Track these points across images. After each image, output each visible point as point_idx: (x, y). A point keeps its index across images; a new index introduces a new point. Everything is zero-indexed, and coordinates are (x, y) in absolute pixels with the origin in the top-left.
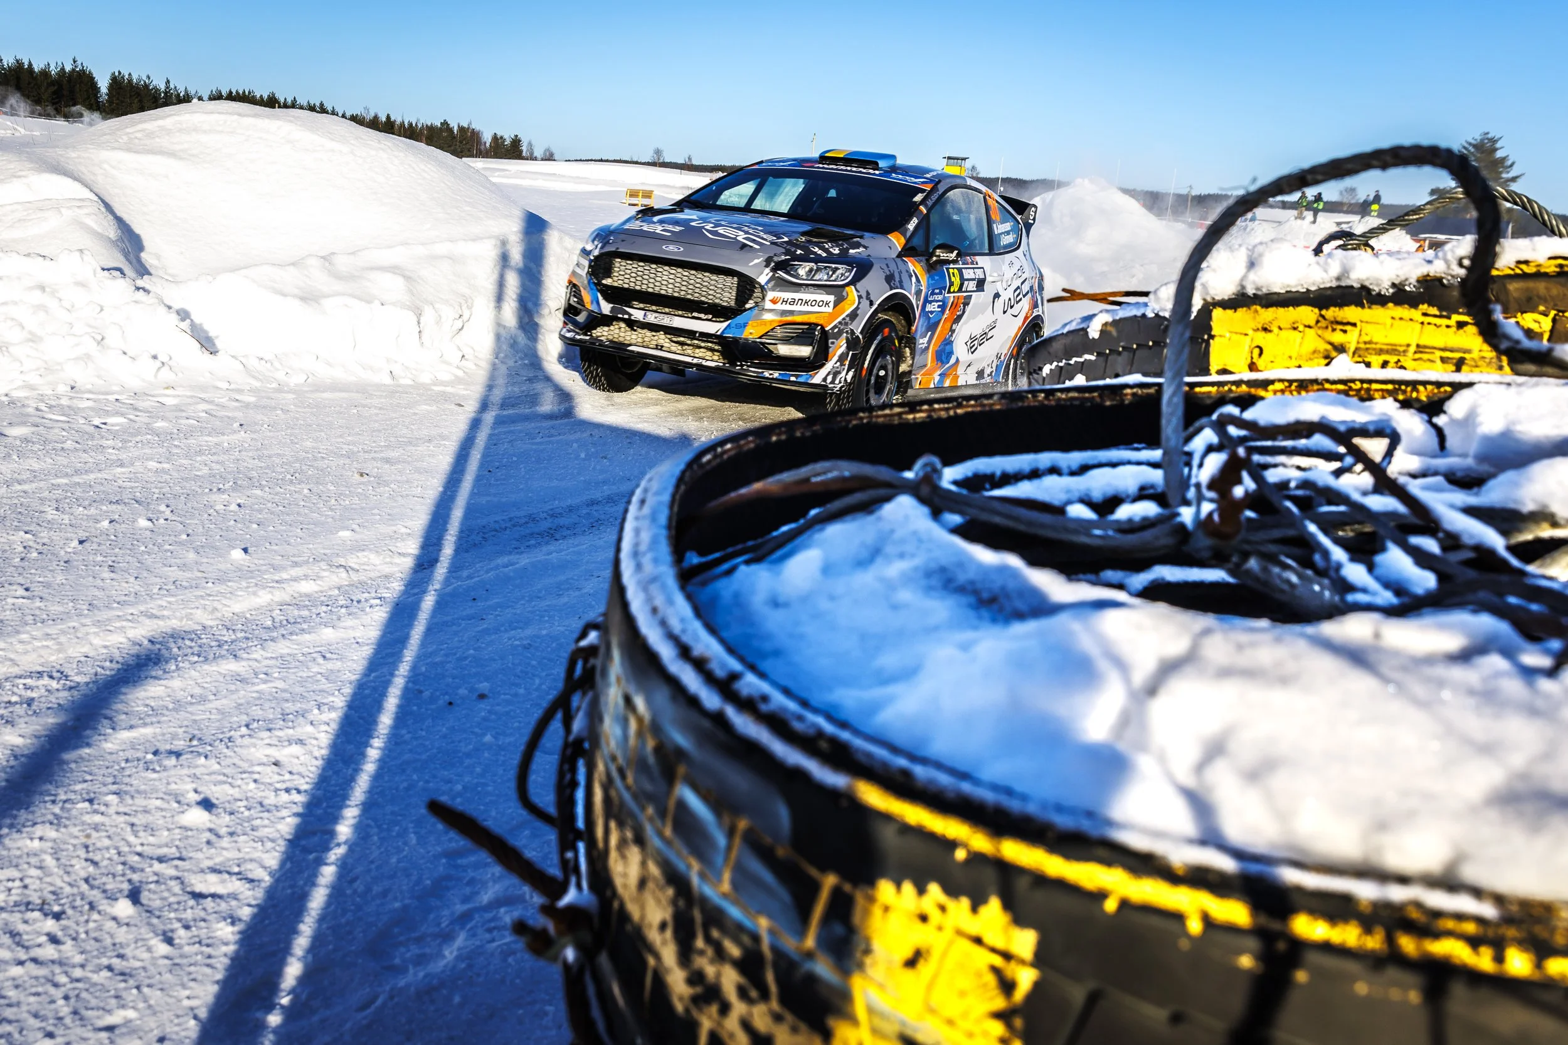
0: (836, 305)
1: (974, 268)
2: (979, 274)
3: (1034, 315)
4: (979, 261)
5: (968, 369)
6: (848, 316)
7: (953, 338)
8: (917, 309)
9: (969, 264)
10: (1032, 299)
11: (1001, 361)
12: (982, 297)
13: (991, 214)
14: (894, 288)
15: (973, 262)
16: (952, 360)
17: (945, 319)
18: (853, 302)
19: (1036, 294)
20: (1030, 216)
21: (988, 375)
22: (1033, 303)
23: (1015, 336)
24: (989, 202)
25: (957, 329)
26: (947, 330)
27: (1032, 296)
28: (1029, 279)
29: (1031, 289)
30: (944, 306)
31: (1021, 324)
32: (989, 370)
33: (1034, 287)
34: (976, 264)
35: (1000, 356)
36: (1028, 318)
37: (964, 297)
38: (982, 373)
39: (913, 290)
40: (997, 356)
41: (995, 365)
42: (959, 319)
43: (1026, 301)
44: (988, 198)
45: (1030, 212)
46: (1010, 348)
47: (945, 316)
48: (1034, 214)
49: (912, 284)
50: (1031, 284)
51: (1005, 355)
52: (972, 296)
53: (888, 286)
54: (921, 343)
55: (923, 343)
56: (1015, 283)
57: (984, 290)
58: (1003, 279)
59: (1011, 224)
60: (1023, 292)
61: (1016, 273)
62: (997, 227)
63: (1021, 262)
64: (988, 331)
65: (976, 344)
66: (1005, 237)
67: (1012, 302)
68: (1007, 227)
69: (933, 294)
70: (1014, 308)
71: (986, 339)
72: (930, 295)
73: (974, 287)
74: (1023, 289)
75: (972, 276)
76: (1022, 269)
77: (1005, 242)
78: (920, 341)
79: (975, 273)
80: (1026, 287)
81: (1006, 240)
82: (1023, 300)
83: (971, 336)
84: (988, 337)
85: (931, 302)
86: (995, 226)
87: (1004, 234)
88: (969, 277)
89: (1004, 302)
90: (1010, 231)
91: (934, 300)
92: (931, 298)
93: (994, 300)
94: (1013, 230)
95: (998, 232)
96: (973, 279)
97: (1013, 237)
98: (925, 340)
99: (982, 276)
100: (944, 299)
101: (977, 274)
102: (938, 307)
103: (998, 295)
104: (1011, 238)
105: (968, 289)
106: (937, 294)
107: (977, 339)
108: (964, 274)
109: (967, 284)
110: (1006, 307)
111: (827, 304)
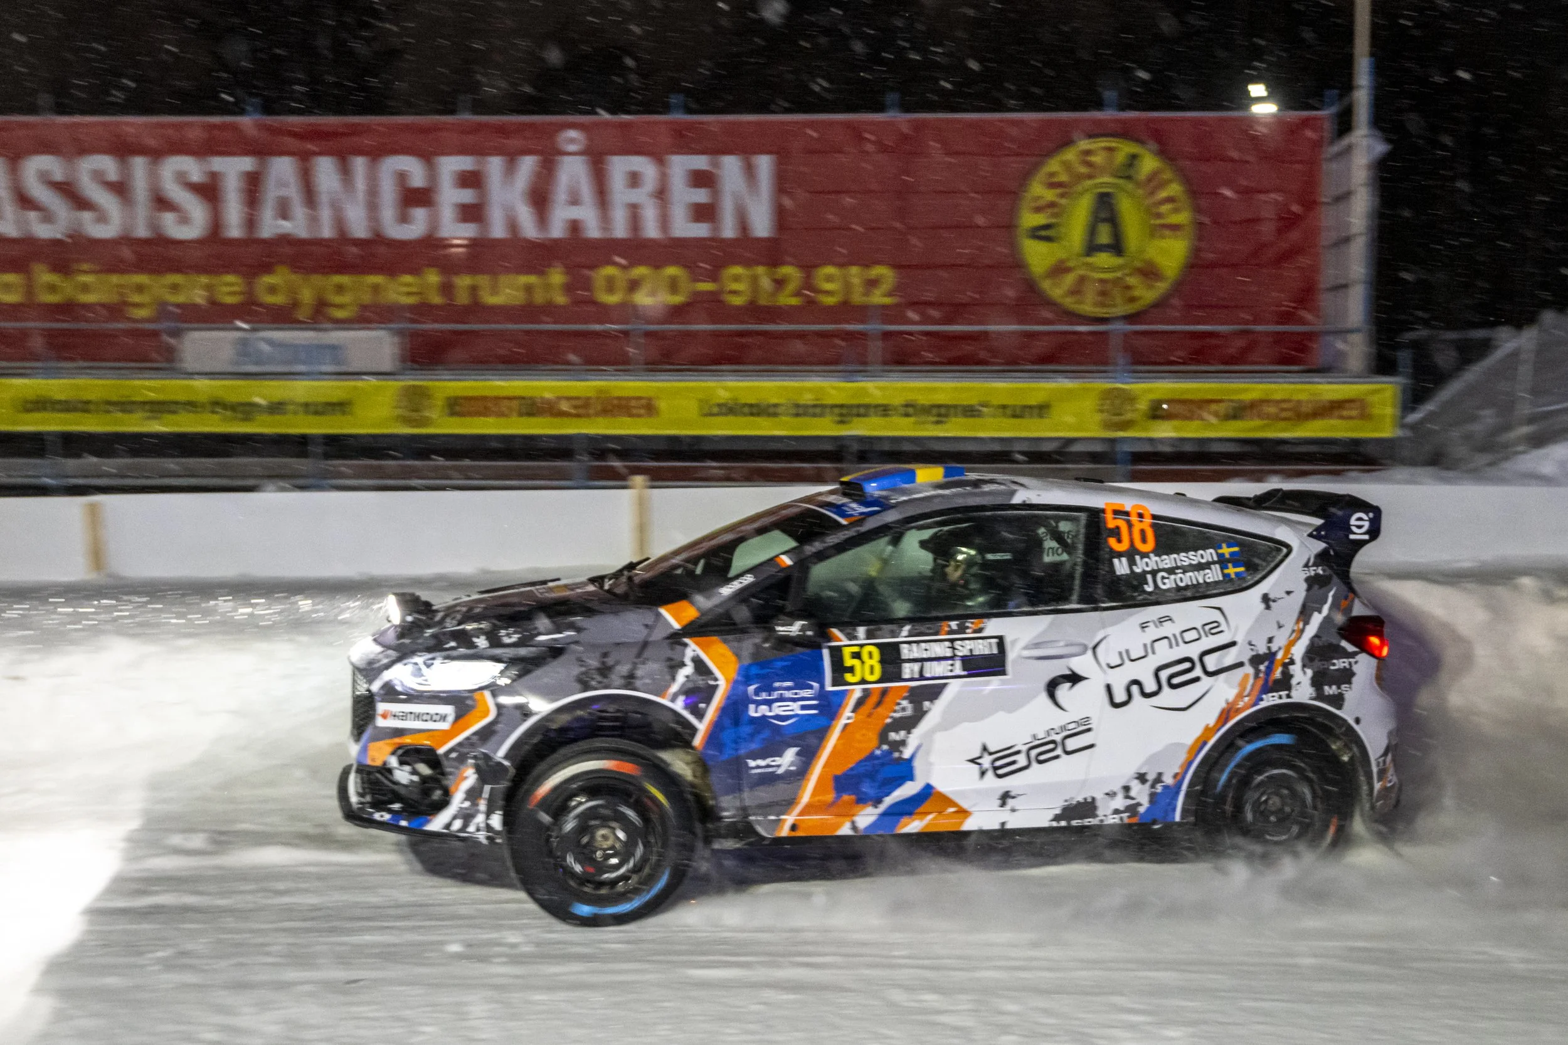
0: (458, 717)
1: (952, 641)
2: (982, 648)
3: (1263, 705)
4: (994, 626)
5: (1011, 803)
6: (475, 734)
7: (906, 754)
8: (700, 715)
9: (936, 634)
10: (1256, 676)
11: (1166, 787)
12: (993, 683)
13: (1112, 542)
14: (596, 689)
15: (962, 629)
16: (907, 790)
17: (846, 725)
18: (486, 713)
19: (1286, 666)
20: (1354, 529)
21: (1117, 812)
22: (1260, 682)
23: (1199, 744)
24: (1111, 523)
25: (914, 739)
26: (867, 743)
27: (1257, 672)
28: (1250, 644)
29: (1256, 660)
30: (829, 707)
31: (1212, 721)
32: (1120, 802)
33: (1280, 656)
34: (975, 631)
35: (1159, 779)
36: (1238, 711)
37: (912, 689)
38: (1088, 807)
39: (675, 688)
40: (1142, 778)
41: (1141, 794)
42: (909, 724)
43: (1227, 681)
44: (1109, 516)
45: (1353, 521)
46: (1190, 763)
47: (843, 721)
48: (1366, 525)
49: (673, 679)
50: (1261, 652)
51: (1175, 776)
52: (945, 685)
53: (578, 686)
54: (758, 767)
55: (768, 766)
56: (1165, 654)
57: (1003, 672)
58: (1099, 650)
59: (1226, 551)
60: (1211, 668)
61: (1174, 636)
62: (1132, 563)
63: (1216, 616)
64: (1058, 738)
65: (1022, 760)
66: (1173, 577)
67: (1150, 687)
68: (1194, 558)
69: (770, 689)
70: (1169, 696)
71: (1059, 751)
72: (757, 692)
73: (958, 670)
74: (1211, 662)
75: (949, 653)
76: (1213, 628)
77: (1169, 584)
78: (752, 763)
79: (954, 648)
80: (1230, 657)
81: (1181, 580)
82: (1206, 681)
83: (985, 749)
84: (1069, 749)
85: (769, 703)
86: (1124, 560)
87: (1171, 571)
88: (925, 656)
89: (1109, 688)
90: (1214, 563)
91: (781, 699)
92: (764, 696)
93: (1052, 687)
94: (1229, 561)
95: (1138, 570)
96: (952, 658)
97: (1226, 571)
98: (778, 760)
99: (995, 651)
100: (822, 695)
101: (963, 649)
102: (803, 707)
103: (1074, 678)
104: (1214, 574)
105: (928, 675)
106: (788, 689)
107: (1018, 752)
108: (906, 652)
109: (916, 667)
110: (1120, 696)
111: (444, 718)
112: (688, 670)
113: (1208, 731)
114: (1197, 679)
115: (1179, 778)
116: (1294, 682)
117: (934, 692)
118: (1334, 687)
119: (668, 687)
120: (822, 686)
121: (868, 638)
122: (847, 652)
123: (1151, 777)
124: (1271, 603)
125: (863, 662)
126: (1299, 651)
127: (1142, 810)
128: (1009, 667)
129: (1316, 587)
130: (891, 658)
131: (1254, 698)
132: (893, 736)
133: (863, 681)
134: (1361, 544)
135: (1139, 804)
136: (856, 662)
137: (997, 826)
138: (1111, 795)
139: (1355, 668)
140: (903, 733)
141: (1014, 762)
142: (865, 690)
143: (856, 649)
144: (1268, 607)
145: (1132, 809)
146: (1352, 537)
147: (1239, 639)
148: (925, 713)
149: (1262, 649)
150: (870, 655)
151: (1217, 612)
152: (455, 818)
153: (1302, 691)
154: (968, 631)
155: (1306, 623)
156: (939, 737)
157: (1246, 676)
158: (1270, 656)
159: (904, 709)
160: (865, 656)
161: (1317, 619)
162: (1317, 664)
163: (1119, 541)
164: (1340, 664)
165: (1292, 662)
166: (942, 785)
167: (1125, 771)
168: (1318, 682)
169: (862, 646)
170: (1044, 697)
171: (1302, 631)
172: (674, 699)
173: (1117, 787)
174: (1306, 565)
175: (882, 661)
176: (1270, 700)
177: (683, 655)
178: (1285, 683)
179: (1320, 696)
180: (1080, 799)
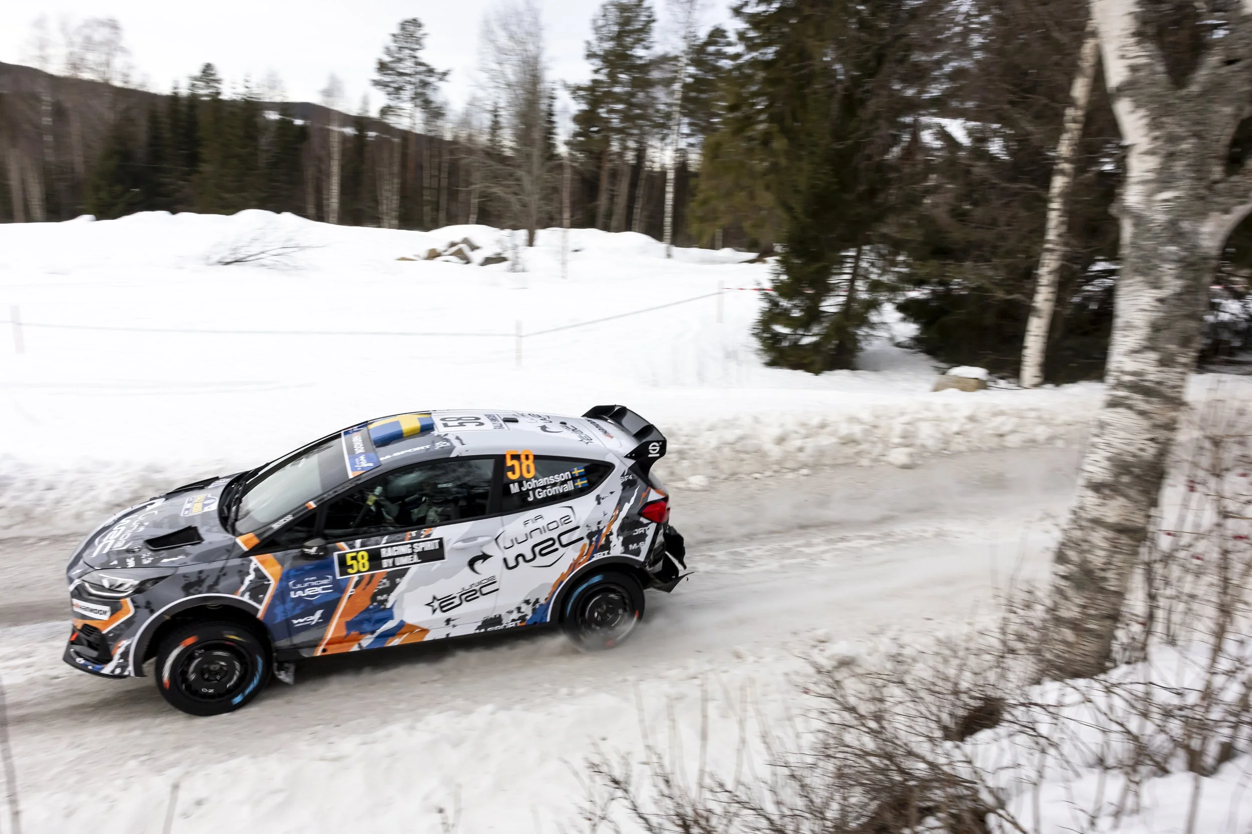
0: (112, 614)
1: (412, 544)
2: (429, 546)
3: (594, 559)
4: (438, 532)
5: (452, 623)
6: (122, 623)
7: (388, 605)
8: (260, 602)
9: (403, 540)
10: (590, 544)
11: (541, 605)
12: (437, 564)
13: (510, 474)
14: (194, 594)
15: (418, 536)
16: (390, 625)
17: (350, 596)
18: (129, 611)
19: (608, 537)
20: (651, 451)
21: (513, 620)
22: (592, 548)
23: (559, 582)
24: (509, 463)
25: (392, 598)
26: (364, 602)
27: (591, 542)
28: (587, 526)
29: (590, 536)
30: (339, 588)
31: (565, 570)
32: (515, 615)
33: (604, 531)
34: (426, 537)
35: (537, 601)
36: (580, 564)
37: (388, 573)
38: (498, 620)
39: (243, 588)
40: (527, 602)
41: (527, 610)
42: (389, 590)
43: (573, 549)
44: (508, 458)
45: (650, 447)
46: (554, 593)
47: (349, 594)
48: (658, 448)
49: (242, 583)
50: (594, 530)
51: (546, 599)
52: (409, 568)
53: (183, 593)
54: (299, 623)
55: (305, 621)
56: (538, 538)
57: (443, 558)
58: (499, 540)
59: (576, 472)
60: (564, 543)
61: (544, 527)
62: (521, 485)
63: (568, 512)
64: (477, 588)
65: (457, 601)
66: (545, 491)
67: (529, 556)
68: (558, 478)
69: (303, 583)
70: (540, 560)
71: (478, 594)
72: (294, 585)
73: (416, 559)
74: (565, 539)
75: (410, 551)
76: (566, 519)
77: (543, 495)
78: (295, 622)
79: (413, 548)
80: (575, 535)
81: (550, 492)
82: (562, 550)
83: (434, 598)
84: (484, 593)
85: (303, 589)
86: (516, 484)
87: (544, 488)
88: (395, 554)
89: (505, 560)
90: (569, 480)
91: (310, 586)
92: (299, 586)
93: (471, 564)
94: (578, 478)
95: (524, 489)
96: (412, 554)
97: (576, 484)
98: (312, 618)
99: (437, 547)
100: (335, 582)
101: (418, 548)
102: (323, 589)
103: (485, 557)
104: (569, 487)
105: (398, 564)
106: (314, 581)
107: (454, 598)
108: (384, 553)
109: (391, 561)
110: (512, 563)
111: (105, 613)
112: (252, 576)
113: (563, 576)
114: (556, 550)
115: (548, 600)
116: (612, 545)
117: (402, 573)
118: (635, 545)
119: (239, 588)
120: (334, 576)
121: (362, 546)
122: (349, 556)
123: (532, 601)
124: (601, 501)
125: (358, 562)
126: (615, 527)
127: (528, 618)
128: (446, 555)
129: (628, 487)
130: (375, 558)
131: (589, 557)
132: (379, 598)
133: (359, 572)
134: (656, 459)
135: (526, 615)
136: (354, 562)
137: (444, 636)
138: (511, 612)
139: (647, 532)
140: (385, 596)
141: (452, 603)
142: (360, 576)
143: (354, 554)
144: (599, 503)
145: (523, 618)
146: (650, 456)
147: (581, 524)
148: (397, 585)
149: (594, 529)
150: (363, 557)
151: (570, 509)
152: (116, 667)
153: (617, 549)
154: (423, 536)
155: (620, 511)
156: (407, 596)
157: (585, 545)
158: (599, 532)
159: (384, 584)
160: (359, 558)
161: (627, 507)
162: (626, 533)
163: (514, 473)
164: (639, 531)
165: (611, 534)
166: (409, 620)
167: (518, 600)
168: (625, 544)
169: (358, 552)
170: (467, 569)
171: (618, 515)
172: (243, 595)
173: (513, 608)
174: (623, 475)
175: (370, 560)
176: (598, 556)
177: (249, 568)
178: (607, 546)
179: (627, 550)
180: (493, 616)
